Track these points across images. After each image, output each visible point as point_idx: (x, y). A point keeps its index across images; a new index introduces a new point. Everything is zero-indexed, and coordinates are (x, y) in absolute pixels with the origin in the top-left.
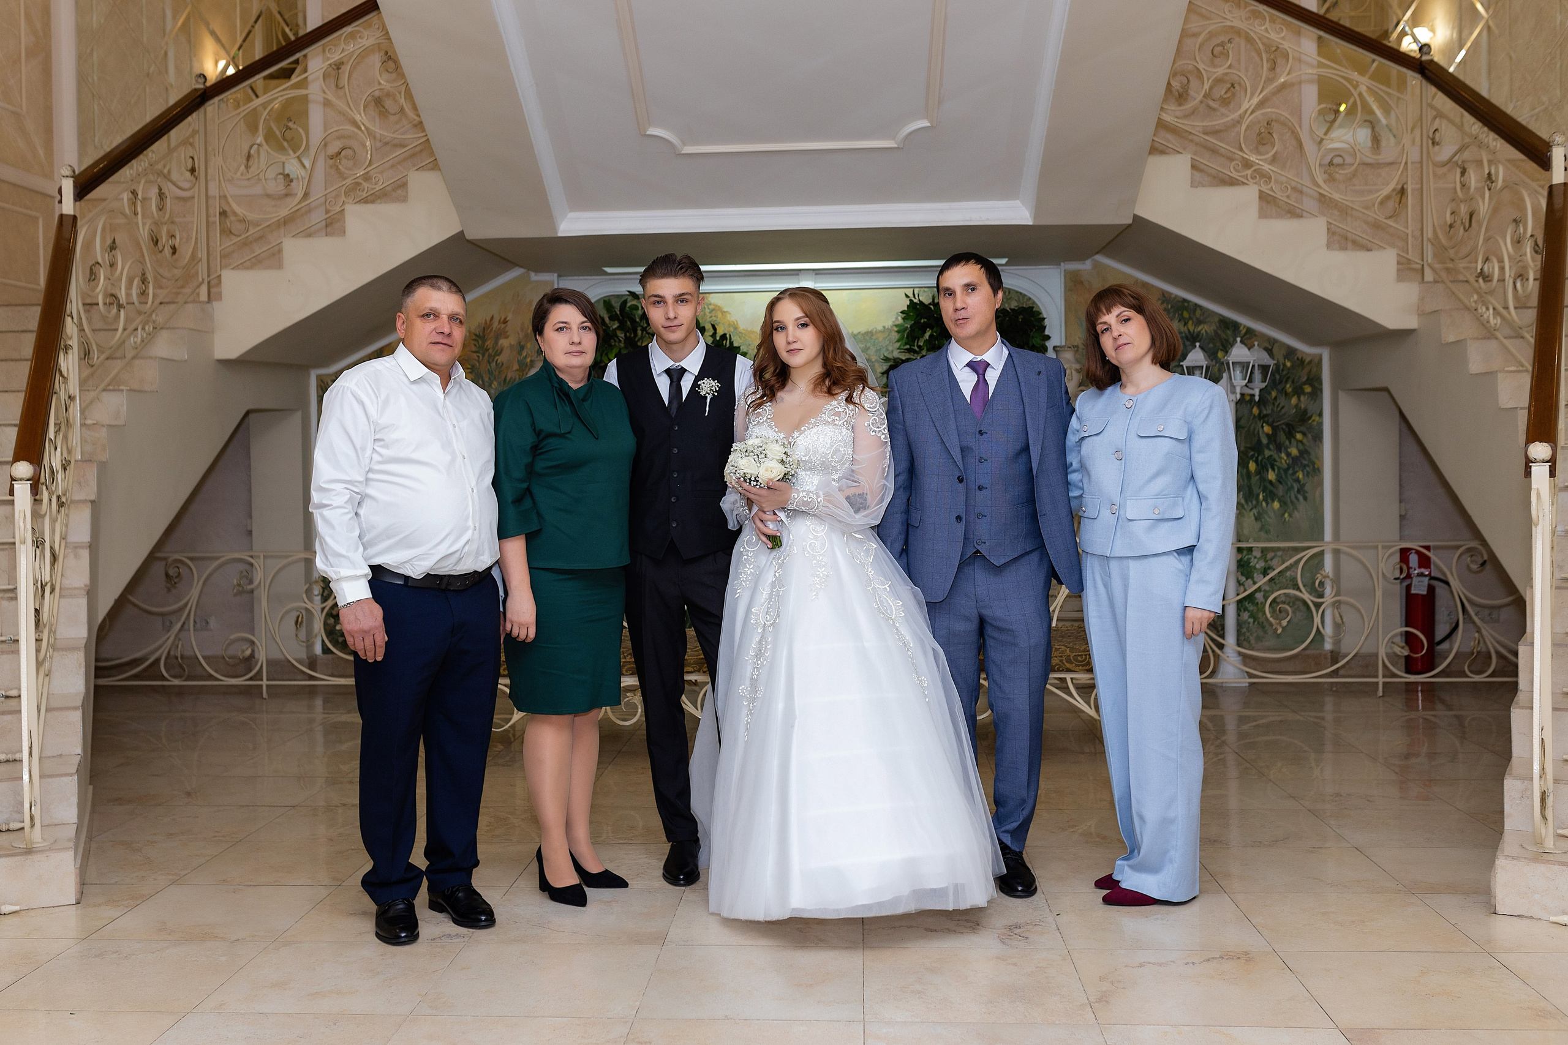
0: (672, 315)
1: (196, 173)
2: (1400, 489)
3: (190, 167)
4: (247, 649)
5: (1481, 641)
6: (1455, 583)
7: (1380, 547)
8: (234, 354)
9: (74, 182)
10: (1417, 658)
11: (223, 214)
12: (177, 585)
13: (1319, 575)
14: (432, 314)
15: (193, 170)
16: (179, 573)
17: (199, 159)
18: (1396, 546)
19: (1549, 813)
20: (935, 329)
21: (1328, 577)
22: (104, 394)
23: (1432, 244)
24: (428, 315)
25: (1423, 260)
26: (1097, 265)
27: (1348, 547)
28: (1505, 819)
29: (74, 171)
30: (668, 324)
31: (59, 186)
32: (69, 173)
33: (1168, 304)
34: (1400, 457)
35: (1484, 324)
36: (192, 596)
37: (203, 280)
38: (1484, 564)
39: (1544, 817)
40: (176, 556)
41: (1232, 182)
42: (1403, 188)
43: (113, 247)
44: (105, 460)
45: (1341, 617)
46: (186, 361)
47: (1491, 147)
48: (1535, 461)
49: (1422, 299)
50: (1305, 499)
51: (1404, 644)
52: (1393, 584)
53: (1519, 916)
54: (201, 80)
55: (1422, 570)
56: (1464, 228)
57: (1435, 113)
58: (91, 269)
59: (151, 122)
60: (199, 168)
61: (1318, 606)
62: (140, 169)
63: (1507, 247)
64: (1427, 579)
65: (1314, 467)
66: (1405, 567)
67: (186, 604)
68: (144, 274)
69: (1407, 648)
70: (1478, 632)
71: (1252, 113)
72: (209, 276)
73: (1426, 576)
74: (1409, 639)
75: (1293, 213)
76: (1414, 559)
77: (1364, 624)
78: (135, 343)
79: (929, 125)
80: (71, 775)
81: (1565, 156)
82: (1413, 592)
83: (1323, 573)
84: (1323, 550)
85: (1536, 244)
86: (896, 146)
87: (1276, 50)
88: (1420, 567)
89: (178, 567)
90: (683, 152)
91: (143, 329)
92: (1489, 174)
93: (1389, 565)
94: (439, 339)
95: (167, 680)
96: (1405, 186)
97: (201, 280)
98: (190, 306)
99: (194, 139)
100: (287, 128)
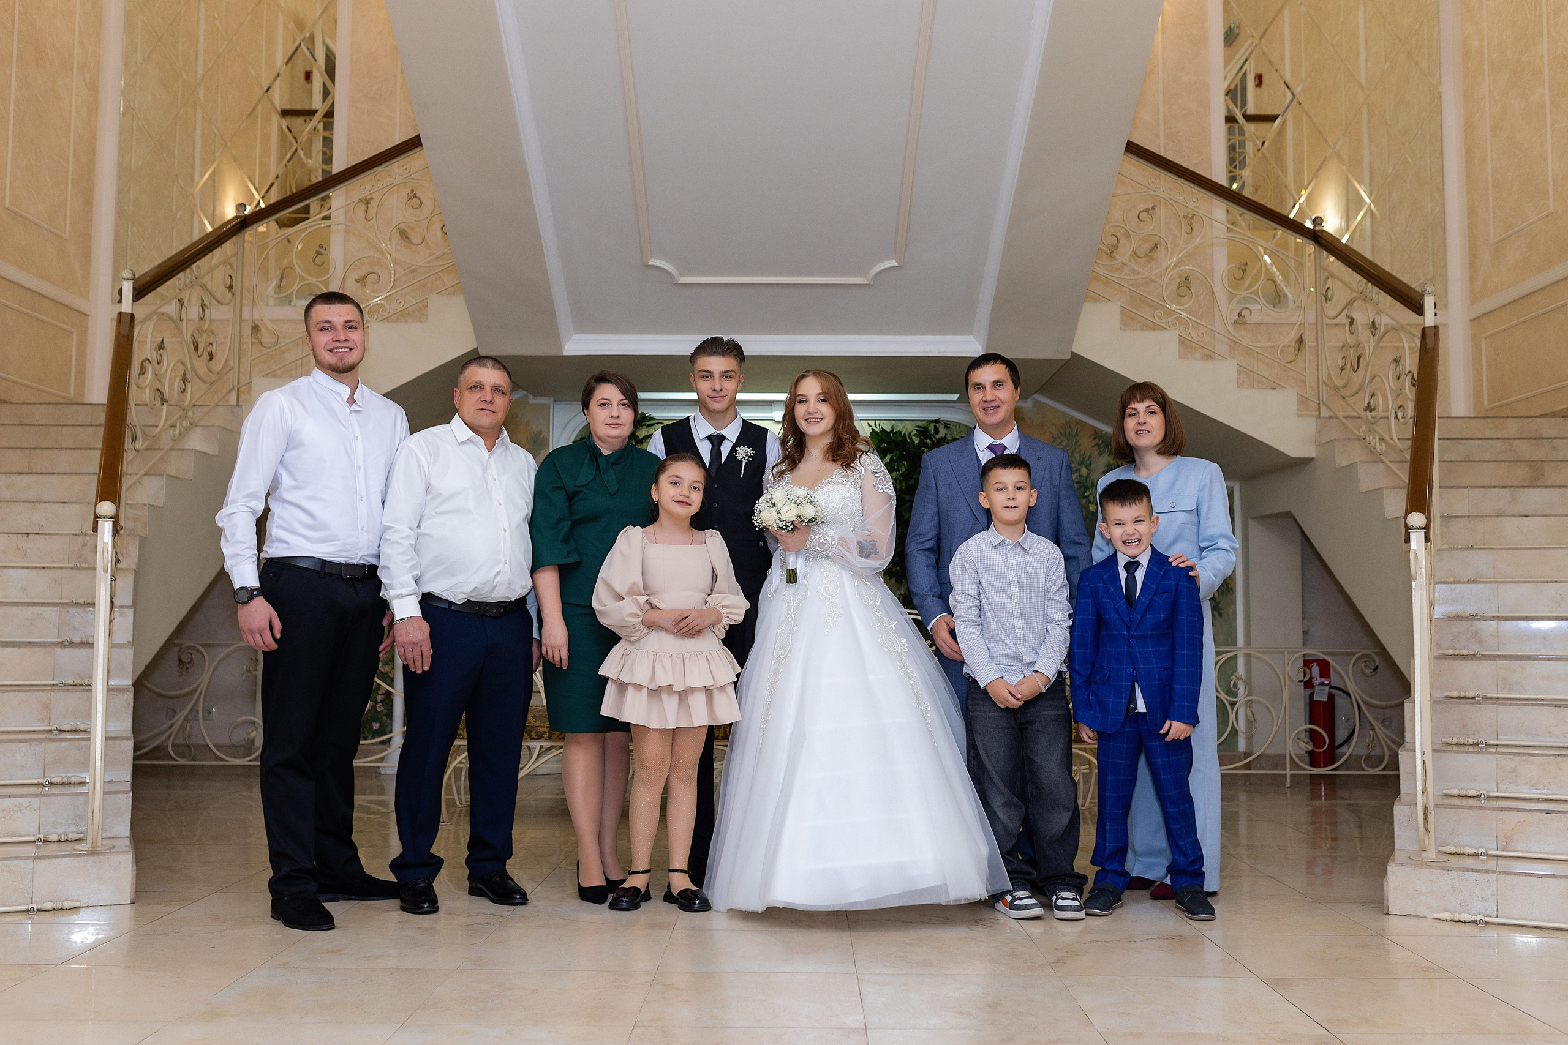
0: (718, 388)
1: (233, 290)
2: (1303, 609)
3: (228, 284)
4: (253, 731)
5: (1376, 739)
6: (1352, 687)
7: (1286, 653)
9: (133, 284)
10: (1320, 753)
11: (255, 328)
12: (190, 670)
13: (1233, 677)
14: (478, 387)
15: (230, 287)
16: (192, 659)
17: (236, 280)
18: (1299, 652)
19: (1431, 827)
20: (895, 453)
21: (1241, 678)
22: (146, 478)
23: (1327, 385)
24: (475, 387)
25: (1319, 400)
26: (1036, 403)
27: (1260, 652)
28: (1395, 841)
29: (134, 275)
30: (714, 394)
31: (120, 287)
32: (130, 276)
33: (1099, 440)
34: (1302, 580)
35: (1372, 451)
36: (202, 682)
37: (233, 386)
38: (1376, 669)
39: (1427, 830)
40: (191, 643)
41: (1157, 327)
42: (1301, 336)
43: (161, 346)
44: (145, 536)
45: (1253, 715)
46: (217, 456)
47: (1374, 299)
48: (1413, 528)
49: (1319, 432)
50: (1220, 615)
51: (1307, 740)
52: (1297, 685)
53: (1408, 915)
54: (241, 208)
55: (1323, 679)
56: (1353, 370)
57: (1327, 274)
58: (142, 364)
59: (177, 254)
60: (236, 285)
61: (1233, 704)
62: (187, 281)
63: (1390, 382)
64: (1327, 688)
65: (1228, 587)
66: (1308, 671)
67: (196, 688)
68: (185, 374)
69: (1311, 743)
70: (1372, 730)
71: (1173, 268)
72: (239, 383)
73: (1326, 685)
74: (1313, 735)
75: (1210, 356)
76: (1316, 669)
77: (1273, 718)
78: (174, 435)
79: (896, 264)
80: (127, 792)
81: (1435, 304)
82: (1315, 699)
83: (1237, 675)
84: (1236, 655)
85: (1413, 376)
86: (867, 283)
87: (1193, 217)
88: (1321, 677)
89: (191, 654)
90: (680, 282)
91: (181, 423)
92: (1373, 322)
93: (1293, 669)
94: (483, 406)
95: (173, 759)
96: (1303, 336)
97: (231, 386)
98: (221, 409)
99: (233, 261)
100: (319, 253)
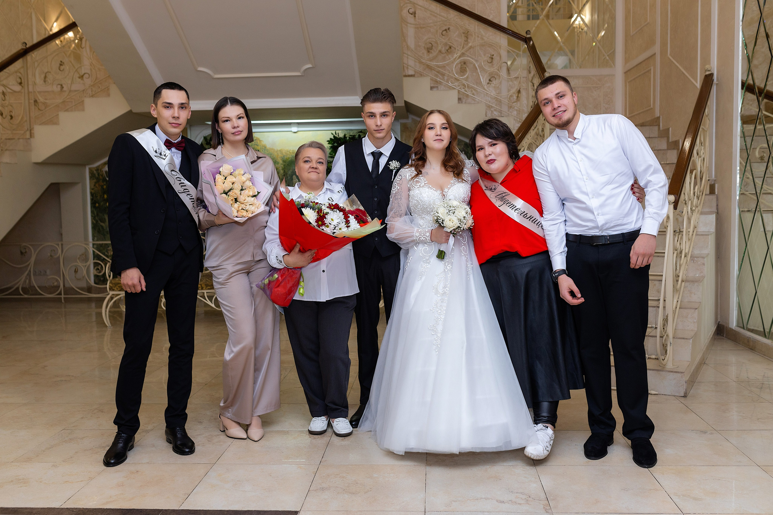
0: (379, 124)
1: (23, 85)
3: (19, 82)
4: (55, 282)
8: (40, 160)
11: (36, 101)
12: (25, 256)
15: (21, 83)
16: (26, 251)
17: (24, 79)
26: (413, 120)
30: (377, 129)
36: (31, 261)
37: (28, 129)
40: (24, 244)
42: (520, 90)
46: (16, 164)
54: (24, 45)
60: (24, 82)
67: (29, 265)
71: (458, 59)
72: (30, 127)
79: (312, 66)
86: (301, 75)
87: (467, 33)
89: (25, 249)
90: (214, 77)
95: (21, 295)
97: (26, 129)
98: (21, 140)
99: (22, 71)
100: (61, 65)
